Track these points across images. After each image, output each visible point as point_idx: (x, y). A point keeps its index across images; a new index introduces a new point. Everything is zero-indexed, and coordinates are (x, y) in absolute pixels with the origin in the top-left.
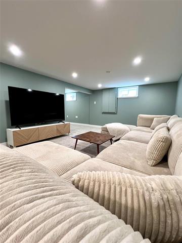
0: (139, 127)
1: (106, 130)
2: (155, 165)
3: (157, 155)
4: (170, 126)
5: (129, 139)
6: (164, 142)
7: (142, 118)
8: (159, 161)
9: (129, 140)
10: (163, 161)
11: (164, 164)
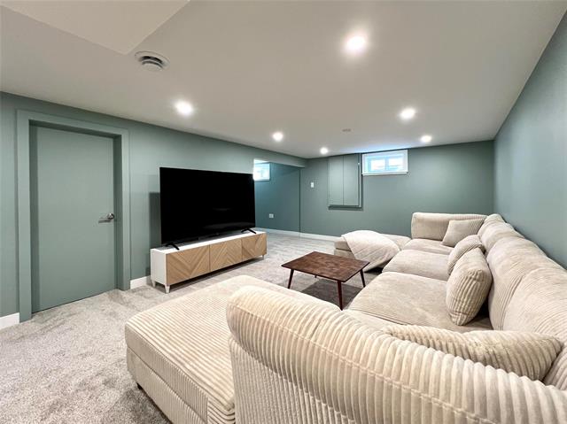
0: (416, 241)
1: (345, 247)
2: (467, 324)
3: (468, 305)
4: (487, 242)
5: (403, 270)
6: (478, 280)
7: (421, 221)
8: (473, 315)
9: (403, 272)
10: (481, 316)
11: (483, 321)
